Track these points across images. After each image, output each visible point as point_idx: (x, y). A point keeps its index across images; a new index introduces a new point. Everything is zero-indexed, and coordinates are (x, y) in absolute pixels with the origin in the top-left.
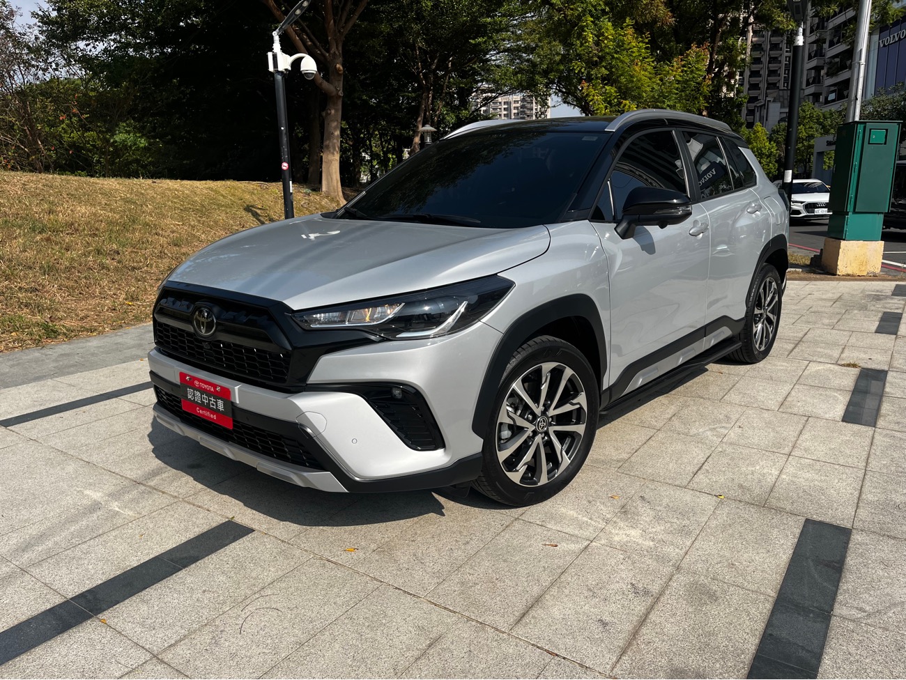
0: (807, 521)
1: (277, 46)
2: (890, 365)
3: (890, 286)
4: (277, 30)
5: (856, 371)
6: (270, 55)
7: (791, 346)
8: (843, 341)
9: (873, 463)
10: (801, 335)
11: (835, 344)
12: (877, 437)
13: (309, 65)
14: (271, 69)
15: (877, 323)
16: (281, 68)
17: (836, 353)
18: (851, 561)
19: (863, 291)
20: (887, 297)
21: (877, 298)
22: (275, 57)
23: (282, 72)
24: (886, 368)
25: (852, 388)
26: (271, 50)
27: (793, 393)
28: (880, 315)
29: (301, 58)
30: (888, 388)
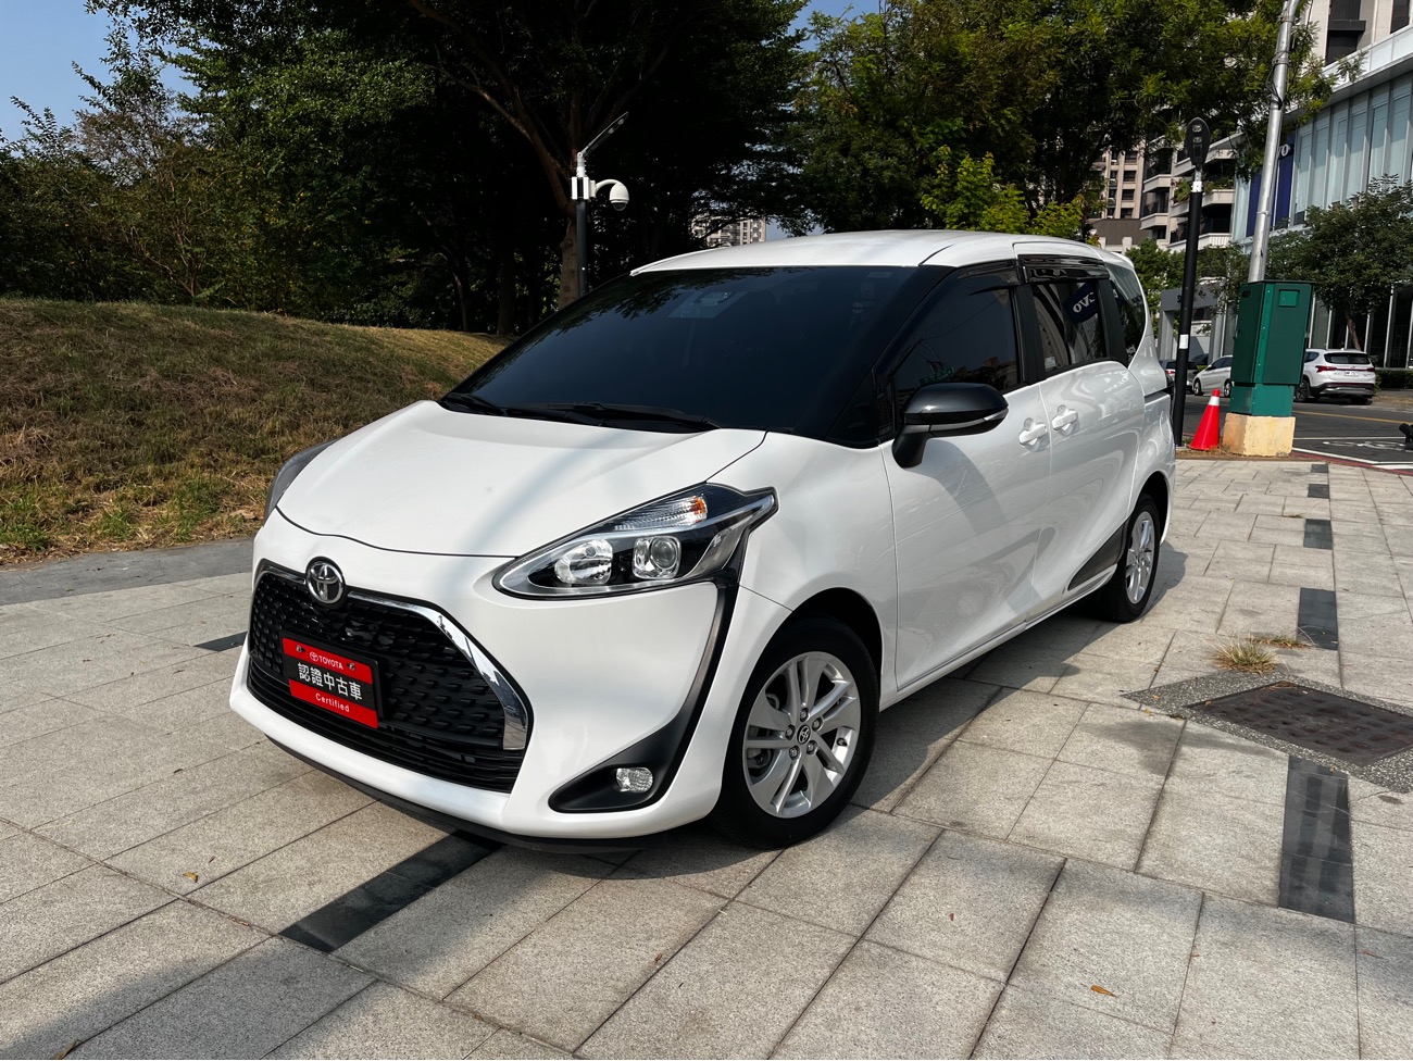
0: (1302, 589)
1: (581, 171)
2: (1331, 517)
3: (1306, 466)
4: (584, 150)
5: (1301, 523)
6: (574, 180)
7: (1235, 506)
8: (1281, 502)
9: (1338, 566)
10: (1238, 498)
11: (1275, 504)
12: (1335, 554)
13: (619, 193)
14: (575, 196)
15: (1307, 492)
16: (586, 196)
17: (1279, 510)
18: (1338, 601)
19: (1279, 469)
20: (1306, 473)
21: (1298, 474)
22: (580, 182)
23: (586, 201)
24: (1328, 519)
25: (1304, 530)
26: (575, 175)
27: (1254, 533)
28: (1306, 486)
29: (612, 185)
30: (1334, 530)
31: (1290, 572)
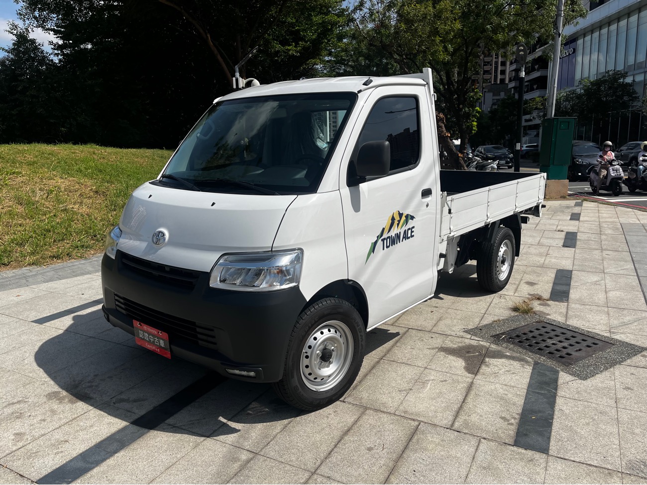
0: (557, 270)
2: (578, 230)
3: (573, 202)
4: (238, 65)
5: (563, 234)
6: (234, 79)
7: (535, 226)
8: (557, 223)
9: (576, 257)
10: (537, 222)
11: (554, 225)
12: (576, 250)
14: (235, 86)
15: (570, 217)
16: (240, 87)
17: (555, 228)
18: (573, 276)
19: (560, 205)
20: (572, 207)
21: (568, 207)
22: (237, 80)
24: (576, 231)
25: (564, 238)
27: (541, 240)
28: (571, 214)
30: (578, 237)
31: (553, 260)
